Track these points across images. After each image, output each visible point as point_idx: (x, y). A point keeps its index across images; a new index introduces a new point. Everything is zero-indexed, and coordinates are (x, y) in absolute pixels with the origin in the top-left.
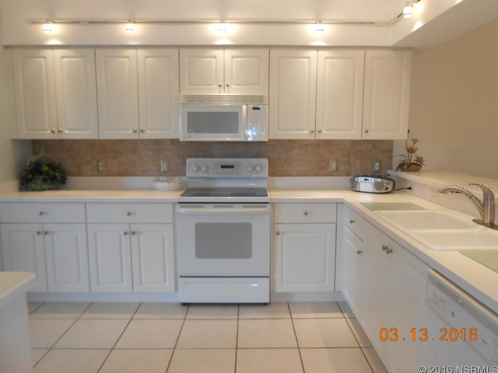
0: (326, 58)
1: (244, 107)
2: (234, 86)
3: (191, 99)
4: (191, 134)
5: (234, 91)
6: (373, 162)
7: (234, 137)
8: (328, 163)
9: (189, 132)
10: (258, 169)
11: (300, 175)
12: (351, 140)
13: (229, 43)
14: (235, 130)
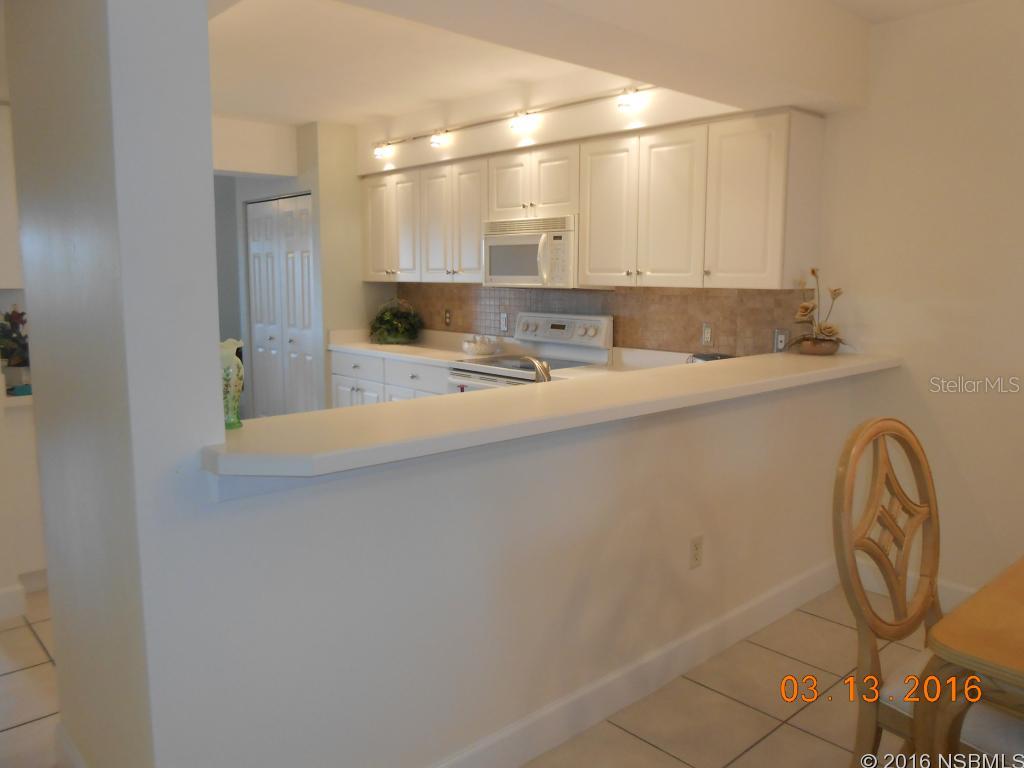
0: (652, 147)
1: (544, 236)
2: (541, 206)
3: (495, 228)
4: (492, 277)
5: (541, 213)
6: (774, 332)
7: (535, 281)
8: (700, 332)
9: (490, 274)
10: (591, 332)
11: (659, 348)
12: (738, 290)
13: (531, 142)
14: (534, 271)
